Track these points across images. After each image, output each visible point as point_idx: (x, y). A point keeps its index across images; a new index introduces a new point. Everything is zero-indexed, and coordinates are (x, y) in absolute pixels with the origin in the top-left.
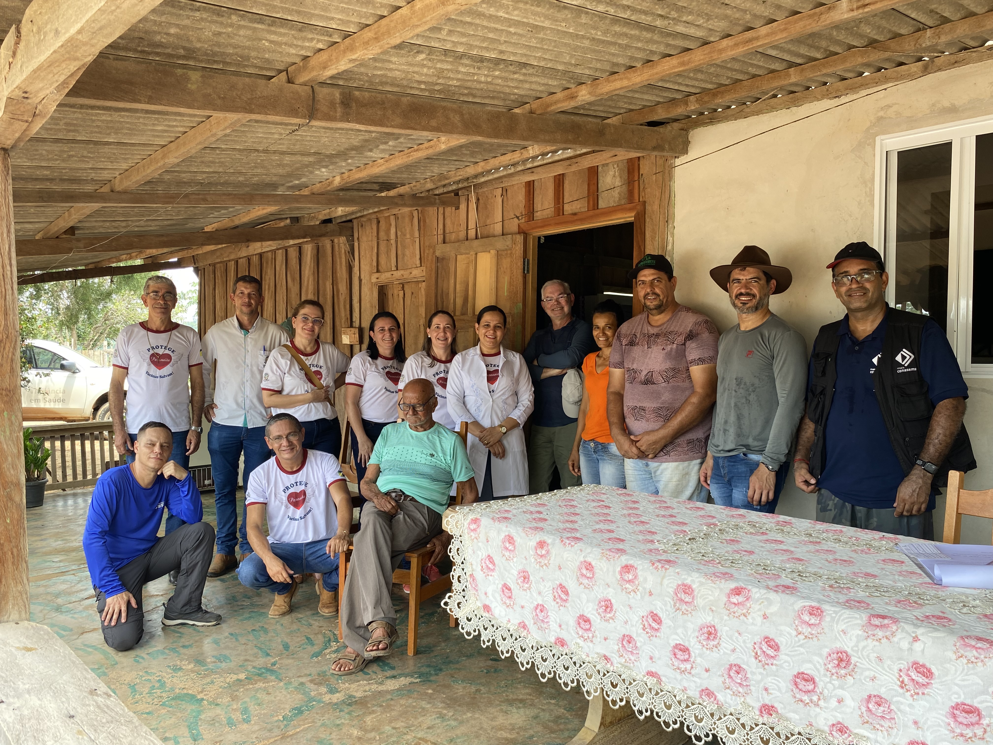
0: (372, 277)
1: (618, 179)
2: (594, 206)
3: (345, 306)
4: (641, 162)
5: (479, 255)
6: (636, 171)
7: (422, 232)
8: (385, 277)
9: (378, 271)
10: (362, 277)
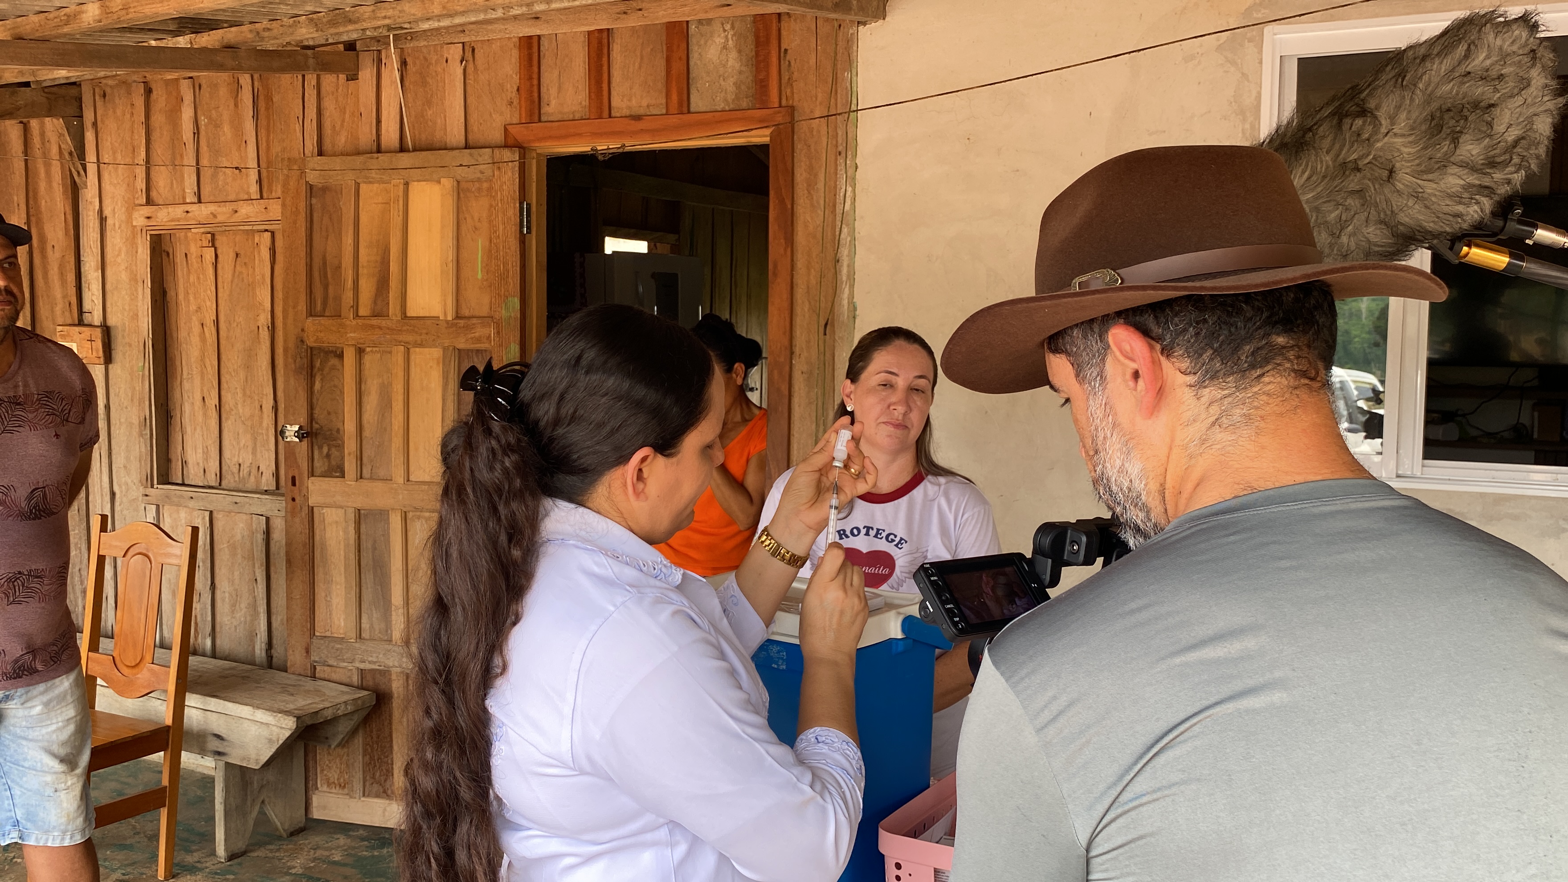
0: (136, 215)
1: (734, 54)
2: (680, 104)
3: (62, 275)
4: (784, 24)
5: (415, 187)
6: (774, 42)
7: (263, 122)
8: (165, 217)
9: (149, 202)
10: (107, 212)
